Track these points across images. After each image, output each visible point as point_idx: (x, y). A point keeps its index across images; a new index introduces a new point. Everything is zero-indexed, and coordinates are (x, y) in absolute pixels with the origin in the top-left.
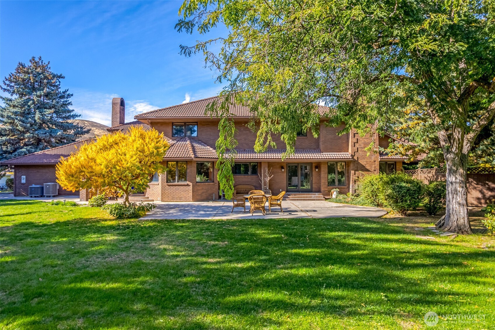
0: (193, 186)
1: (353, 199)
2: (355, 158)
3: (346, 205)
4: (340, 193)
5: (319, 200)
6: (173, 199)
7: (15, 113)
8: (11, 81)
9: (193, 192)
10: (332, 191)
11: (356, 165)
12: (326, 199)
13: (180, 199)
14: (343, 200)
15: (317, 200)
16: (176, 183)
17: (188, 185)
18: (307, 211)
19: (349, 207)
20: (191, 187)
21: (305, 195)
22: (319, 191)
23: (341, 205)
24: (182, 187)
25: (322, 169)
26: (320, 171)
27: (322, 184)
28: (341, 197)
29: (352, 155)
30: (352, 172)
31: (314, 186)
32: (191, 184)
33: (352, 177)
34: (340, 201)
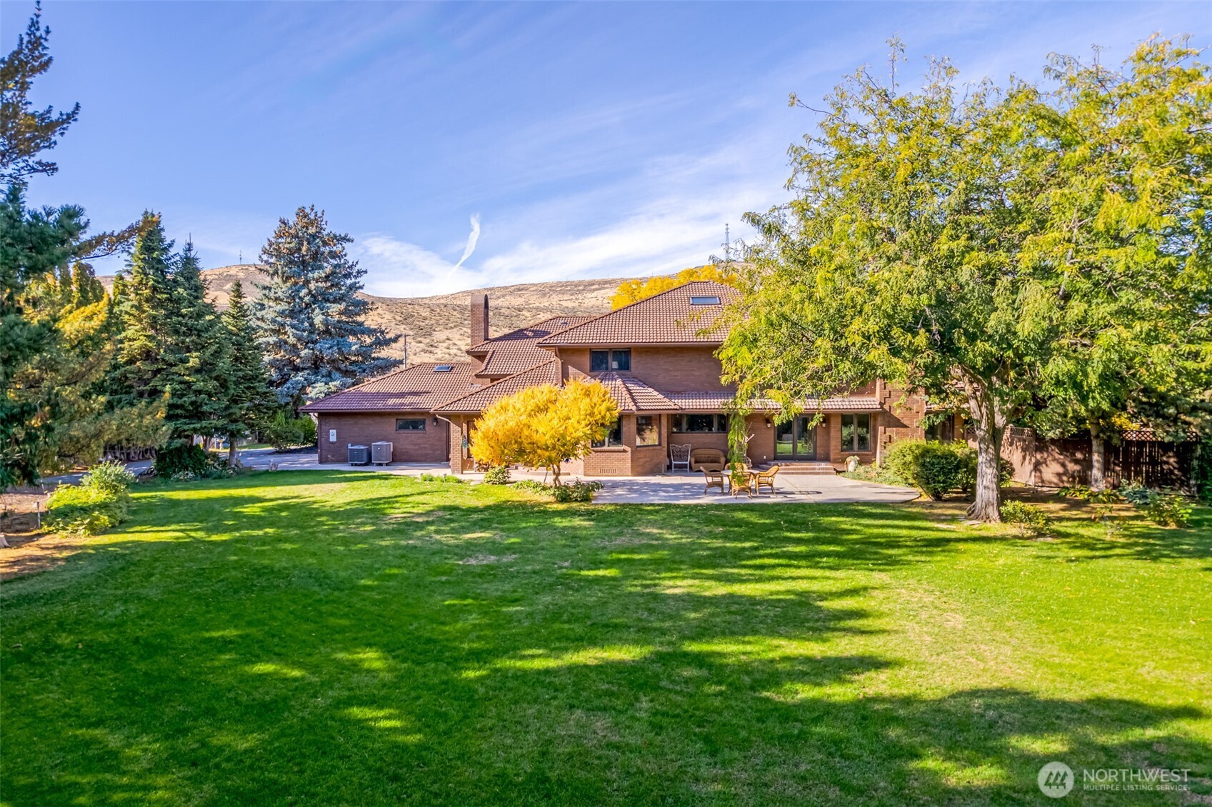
0: (632, 452)
1: (879, 474)
2: (886, 407)
3: (867, 482)
4: (860, 463)
5: (827, 473)
6: (602, 472)
7: (282, 313)
8: (270, 254)
9: (632, 461)
10: (848, 459)
11: (887, 419)
12: (838, 472)
13: (613, 472)
14: (864, 475)
15: (823, 473)
16: (606, 448)
17: (624, 451)
18: (808, 493)
19: (870, 487)
20: (629, 453)
21: (805, 465)
22: (826, 459)
23: (859, 483)
24: (615, 454)
25: (833, 425)
26: (828, 427)
27: (832, 448)
28: (862, 469)
29: (881, 403)
30: (881, 429)
31: (819, 450)
32: (629, 449)
33: (881, 438)
34: (859, 477)
